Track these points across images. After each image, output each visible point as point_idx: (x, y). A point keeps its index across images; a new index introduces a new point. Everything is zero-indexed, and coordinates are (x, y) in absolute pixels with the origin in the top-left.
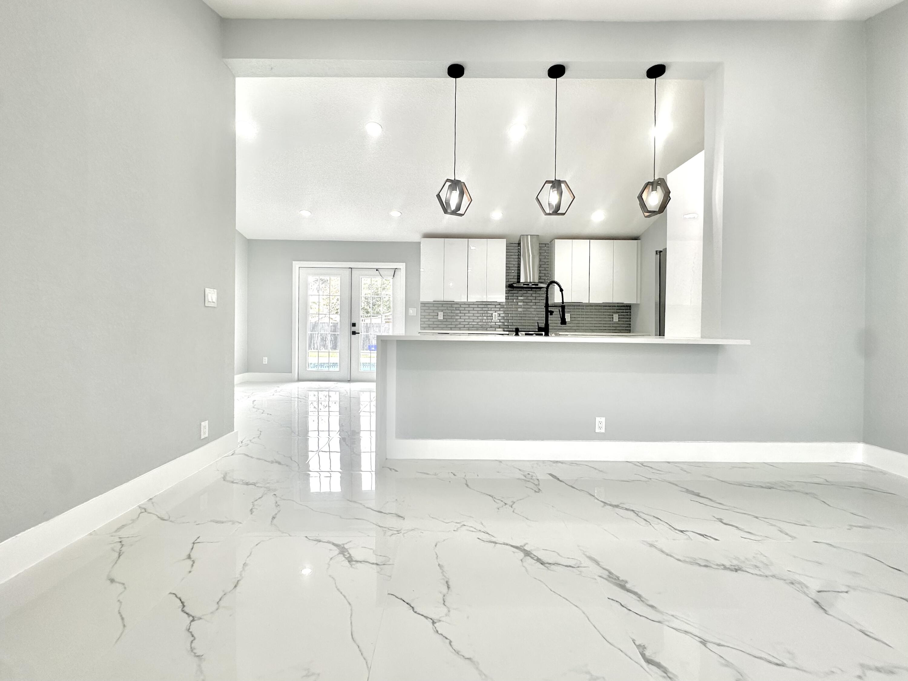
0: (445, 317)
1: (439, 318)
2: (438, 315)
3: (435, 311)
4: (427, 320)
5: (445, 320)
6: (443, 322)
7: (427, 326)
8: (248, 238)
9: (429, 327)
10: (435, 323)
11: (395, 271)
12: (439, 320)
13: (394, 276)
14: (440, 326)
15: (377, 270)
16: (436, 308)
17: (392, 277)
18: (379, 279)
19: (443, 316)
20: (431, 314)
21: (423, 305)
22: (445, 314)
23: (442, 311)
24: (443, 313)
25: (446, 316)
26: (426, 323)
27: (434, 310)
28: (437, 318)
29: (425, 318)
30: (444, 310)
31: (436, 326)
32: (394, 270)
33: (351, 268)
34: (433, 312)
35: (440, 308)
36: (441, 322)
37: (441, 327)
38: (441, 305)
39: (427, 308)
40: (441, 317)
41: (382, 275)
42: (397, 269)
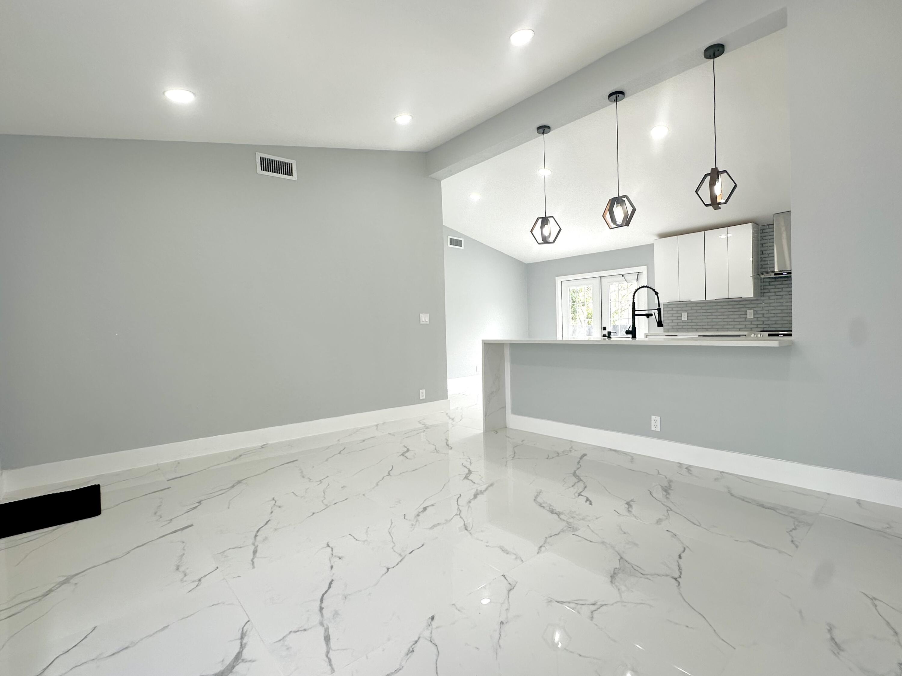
0: (689, 318)
1: (683, 319)
2: (681, 316)
3: (679, 312)
4: (671, 321)
5: (690, 321)
6: (687, 322)
7: (671, 327)
8: (526, 263)
9: (673, 329)
10: (679, 324)
11: (638, 275)
12: (683, 322)
13: (637, 280)
14: (684, 327)
15: (623, 276)
16: (680, 309)
17: (636, 281)
18: (625, 284)
19: (687, 316)
20: (674, 315)
21: (665, 306)
22: (689, 315)
23: (686, 311)
24: (688, 313)
25: (690, 316)
26: (670, 324)
27: (677, 311)
28: (681, 319)
29: (669, 320)
30: (688, 310)
31: (680, 327)
32: (637, 273)
33: (601, 277)
34: (677, 313)
35: (684, 309)
36: (686, 322)
37: (686, 329)
38: (685, 305)
39: (670, 309)
40: (684, 318)
41: (627, 280)
42: (640, 272)
